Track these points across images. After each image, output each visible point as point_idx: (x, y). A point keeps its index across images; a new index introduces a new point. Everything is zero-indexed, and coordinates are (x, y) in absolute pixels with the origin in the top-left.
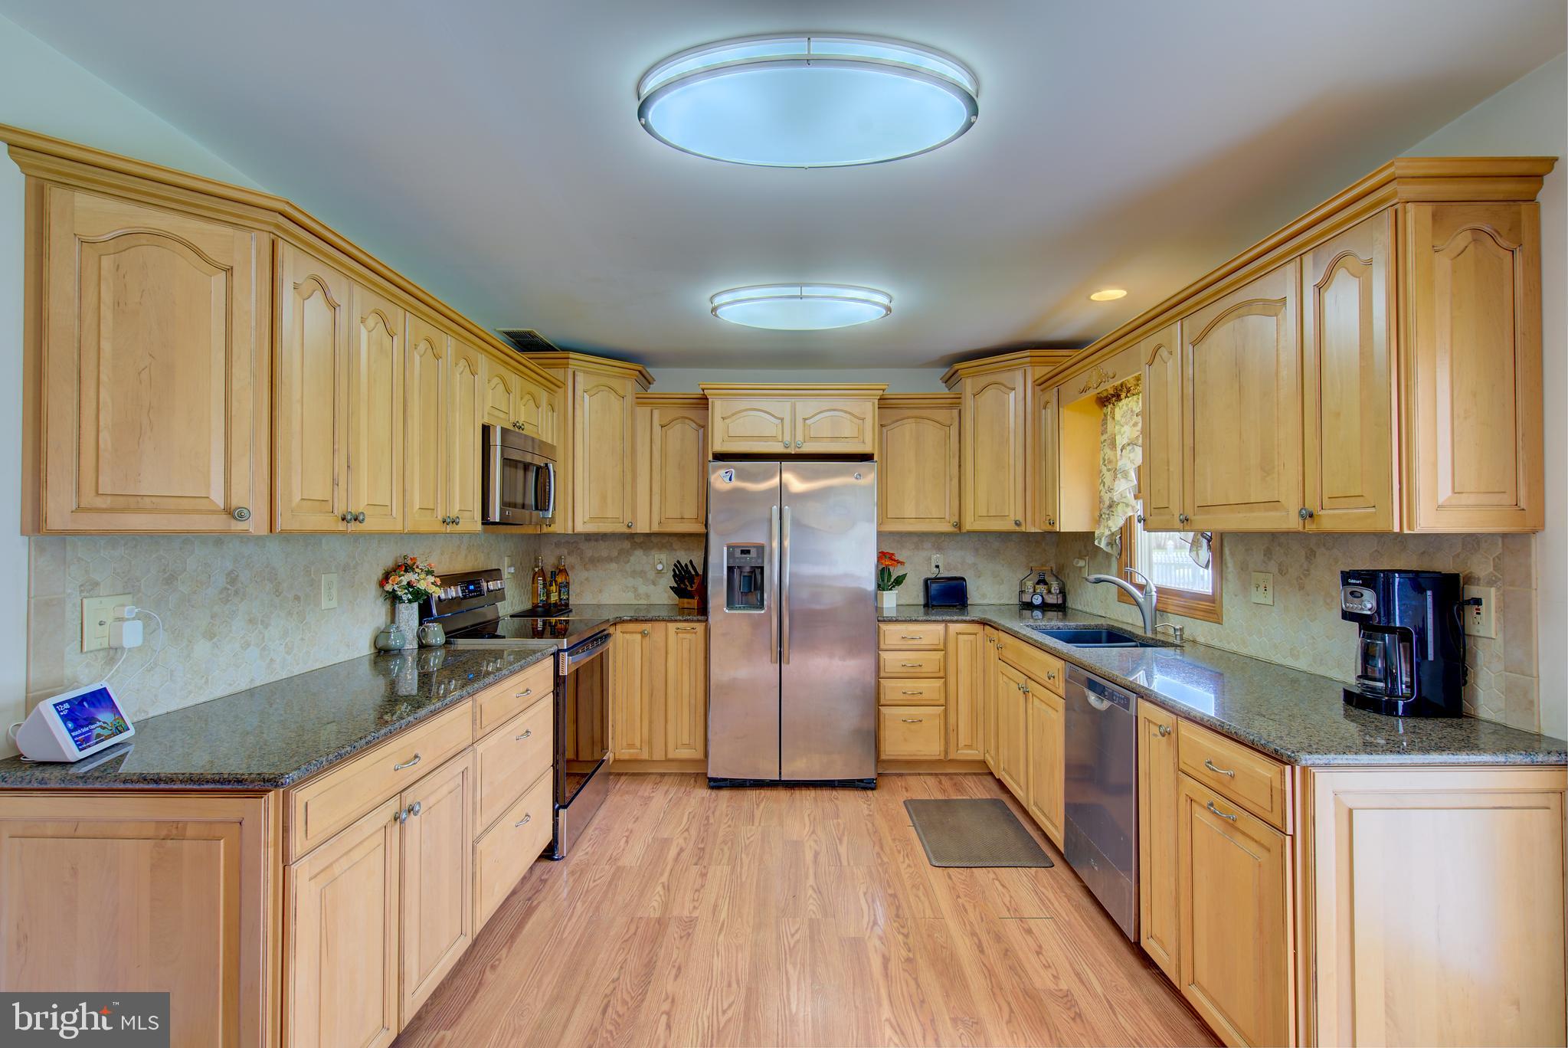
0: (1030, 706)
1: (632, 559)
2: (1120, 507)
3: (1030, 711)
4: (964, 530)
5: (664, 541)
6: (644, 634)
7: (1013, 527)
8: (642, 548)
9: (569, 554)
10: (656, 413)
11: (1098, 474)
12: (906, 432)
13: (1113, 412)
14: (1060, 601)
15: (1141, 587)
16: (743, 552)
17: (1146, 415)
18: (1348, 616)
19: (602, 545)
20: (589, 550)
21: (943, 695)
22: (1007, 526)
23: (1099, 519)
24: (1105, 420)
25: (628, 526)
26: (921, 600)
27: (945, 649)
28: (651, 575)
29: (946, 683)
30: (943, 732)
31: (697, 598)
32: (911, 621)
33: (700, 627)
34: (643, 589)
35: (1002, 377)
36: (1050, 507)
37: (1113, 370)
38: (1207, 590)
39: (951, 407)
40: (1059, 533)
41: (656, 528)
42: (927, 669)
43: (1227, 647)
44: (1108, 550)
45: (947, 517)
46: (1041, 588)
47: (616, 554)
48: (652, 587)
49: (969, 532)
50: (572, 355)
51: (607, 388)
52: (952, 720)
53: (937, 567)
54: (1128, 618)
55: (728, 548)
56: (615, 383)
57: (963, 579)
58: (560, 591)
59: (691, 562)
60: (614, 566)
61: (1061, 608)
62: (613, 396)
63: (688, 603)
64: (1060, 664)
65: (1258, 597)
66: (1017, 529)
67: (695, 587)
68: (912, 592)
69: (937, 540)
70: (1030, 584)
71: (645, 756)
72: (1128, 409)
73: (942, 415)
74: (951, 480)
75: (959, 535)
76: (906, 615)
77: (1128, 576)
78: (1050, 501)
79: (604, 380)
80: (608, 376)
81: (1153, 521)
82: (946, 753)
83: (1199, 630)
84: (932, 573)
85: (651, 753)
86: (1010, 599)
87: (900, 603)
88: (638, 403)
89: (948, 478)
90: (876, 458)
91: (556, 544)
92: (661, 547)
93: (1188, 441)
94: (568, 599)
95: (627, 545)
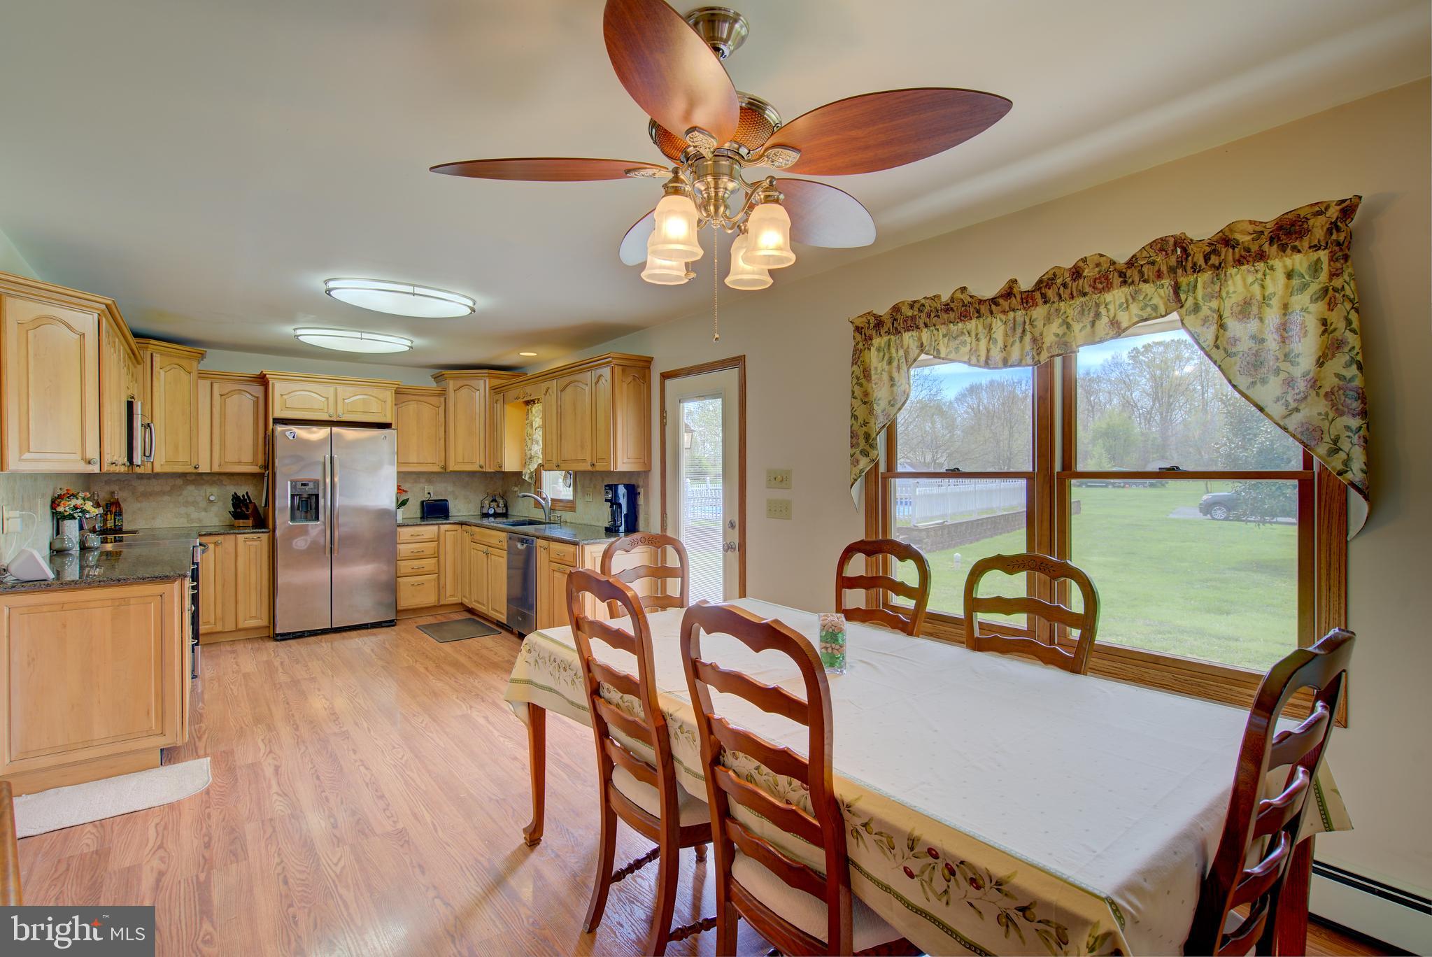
0: (489, 560)
1: (185, 493)
2: (535, 459)
3: (489, 563)
4: (448, 470)
5: (215, 479)
6: (216, 544)
7: (478, 469)
8: (194, 484)
9: (120, 490)
10: (216, 386)
11: (524, 441)
12: (411, 407)
13: (531, 409)
14: (504, 511)
15: (544, 499)
16: (303, 485)
17: (544, 411)
18: (607, 500)
19: (154, 481)
20: (141, 487)
21: (437, 567)
22: (475, 468)
23: (525, 465)
24: (528, 412)
25: (195, 468)
26: (419, 515)
27: (438, 540)
28: (203, 504)
29: (438, 561)
30: (437, 590)
31: (251, 519)
32: (417, 525)
33: (265, 537)
34: (195, 515)
35: (472, 383)
36: (499, 458)
37: (531, 391)
38: (571, 498)
39: (439, 395)
40: (504, 472)
41: (216, 469)
42: (427, 552)
43: (578, 522)
44: (530, 481)
45: (437, 463)
46: (494, 504)
47: (169, 489)
48: (203, 513)
49: (451, 471)
50: (152, 342)
51: (178, 367)
52: (442, 581)
53: (429, 493)
54: (539, 515)
55: (292, 482)
56: (184, 363)
57: (447, 501)
58: (115, 519)
59: (247, 493)
60: (166, 498)
61: (505, 515)
62: (182, 372)
63: (243, 523)
64: (504, 534)
65: (589, 498)
66: (481, 470)
67: (250, 511)
68: (414, 509)
69: (429, 476)
70: (487, 502)
71: (219, 628)
72: (537, 408)
73: (434, 400)
74: (440, 440)
75: (445, 474)
76: (410, 522)
77: (539, 494)
78: (499, 454)
79: (177, 361)
80: (179, 357)
81: (546, 466)
82: (439, 600)
83: (567, 516)
84: (426, 497)
85: (223, 626)
86: (474, 512)
87: (404, 517)
88: (199, 377)
89: (437, 440)
90: (393, 427)
91: (106, 481)
92: (212, 483)
93: (559, 432)
94: (122, 525)
95: (179, 482)
